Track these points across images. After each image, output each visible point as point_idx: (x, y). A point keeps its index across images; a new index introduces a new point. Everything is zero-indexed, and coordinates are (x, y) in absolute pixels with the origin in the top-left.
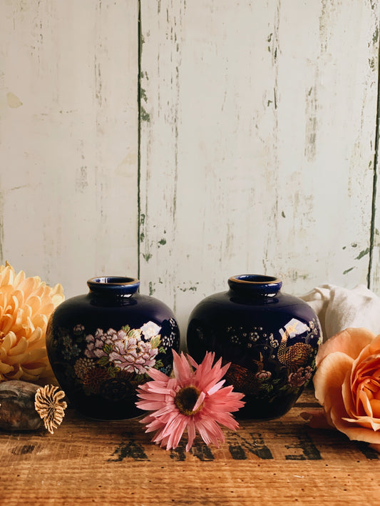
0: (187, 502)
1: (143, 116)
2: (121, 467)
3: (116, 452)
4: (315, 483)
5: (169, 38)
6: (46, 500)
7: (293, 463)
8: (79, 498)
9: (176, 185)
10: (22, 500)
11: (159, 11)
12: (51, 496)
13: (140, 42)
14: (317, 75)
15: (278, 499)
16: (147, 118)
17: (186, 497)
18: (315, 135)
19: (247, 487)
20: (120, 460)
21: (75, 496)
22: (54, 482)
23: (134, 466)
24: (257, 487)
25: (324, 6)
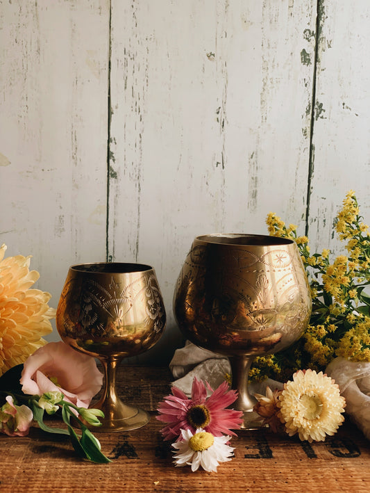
0: (165, 491)
1: (111, 174)
2: (117, 463)
3: (113, 451)
4: (264, 477)
5: (134, 110)
6: (60, 489)
7: (250, 461)
8: (84, 488)
9: (138, 232)
10: (42, 489)
11: (126, 88)
12: (64, 486)
13: (110, 113)
14: (258, 142)
15: (234, 489)
16: (114, 175)
17: (165, 487)
18: (256, 192)
19: (212, 480)
20: (116, 458)
21: (81, 486)
22: (66, 476)
23: (127, 463)
24: (220, 480)
25: (265, 84)
